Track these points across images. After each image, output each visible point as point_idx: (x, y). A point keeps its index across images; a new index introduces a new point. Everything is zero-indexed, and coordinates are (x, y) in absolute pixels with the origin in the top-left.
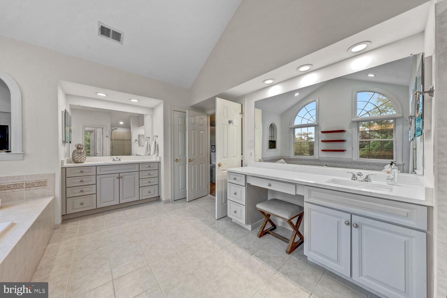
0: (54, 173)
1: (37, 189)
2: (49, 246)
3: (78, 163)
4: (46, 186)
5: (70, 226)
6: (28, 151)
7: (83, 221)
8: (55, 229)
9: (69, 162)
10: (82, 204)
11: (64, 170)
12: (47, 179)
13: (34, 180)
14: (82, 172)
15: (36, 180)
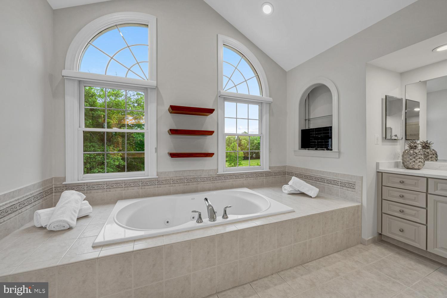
0: (361, 176)
1: (348, 190)
2: (335, 254)
3: (408, 168)
4: (354, 189)
5: (377, 251)
6: (342, 150)
7: (397, 256)
8: (361, 243)
9: (397, 165)
10: (402, 231)
11: (380, 174)
12: (355, 182)
13: (346, 179)
14: (402, 182)
15: (347, 181)
